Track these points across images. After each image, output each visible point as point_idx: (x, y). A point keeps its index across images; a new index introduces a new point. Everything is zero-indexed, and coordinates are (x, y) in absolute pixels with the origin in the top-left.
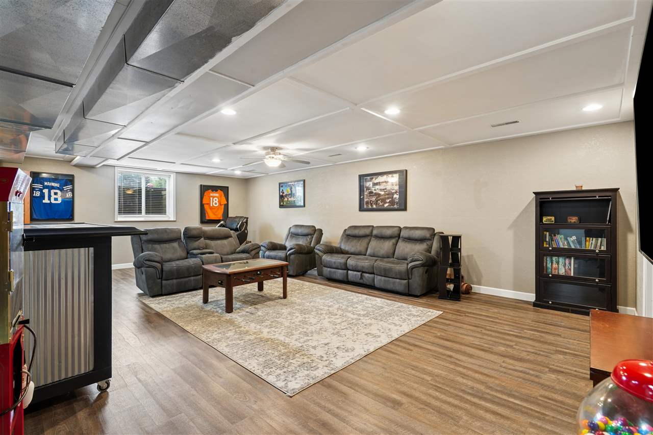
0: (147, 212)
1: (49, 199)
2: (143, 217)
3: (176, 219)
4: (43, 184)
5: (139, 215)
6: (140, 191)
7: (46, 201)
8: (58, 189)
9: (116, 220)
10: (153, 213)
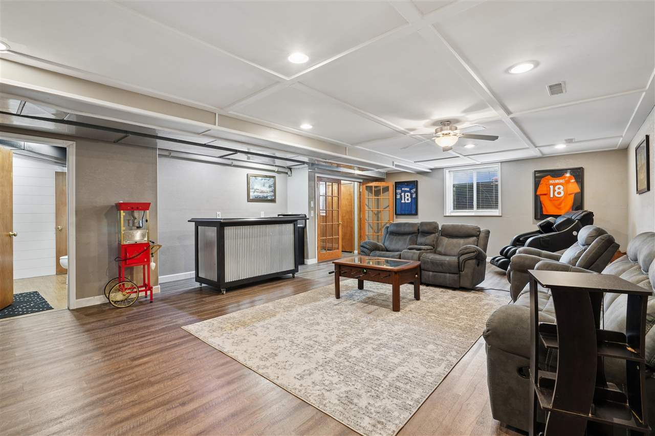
0: (478, 207)
1: (405, 200)
2: (475, 212)
3: (502, 214)
4: (401, 190)
5: (470, 210)
6: (471, 186)
7: (403, 201)
8: (408, 192)
9: (445, 215)
10: (483, 208)
